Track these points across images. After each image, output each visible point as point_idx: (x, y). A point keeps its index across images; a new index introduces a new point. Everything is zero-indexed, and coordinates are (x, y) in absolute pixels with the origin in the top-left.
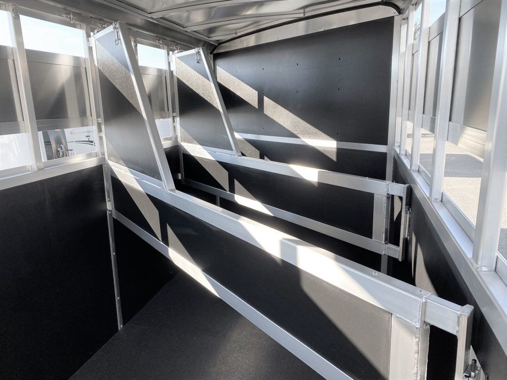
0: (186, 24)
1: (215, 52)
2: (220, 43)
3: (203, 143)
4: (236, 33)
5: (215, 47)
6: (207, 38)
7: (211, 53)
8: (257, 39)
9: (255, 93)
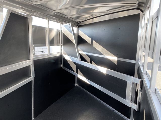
0: (68, 15)
1: (78, 25)
2: (80, 22)
3: (69, 55)
4: (85, 19)
5: (79, 24)
6: (75, 20)
8: (93, 21)
9: (90, 39)
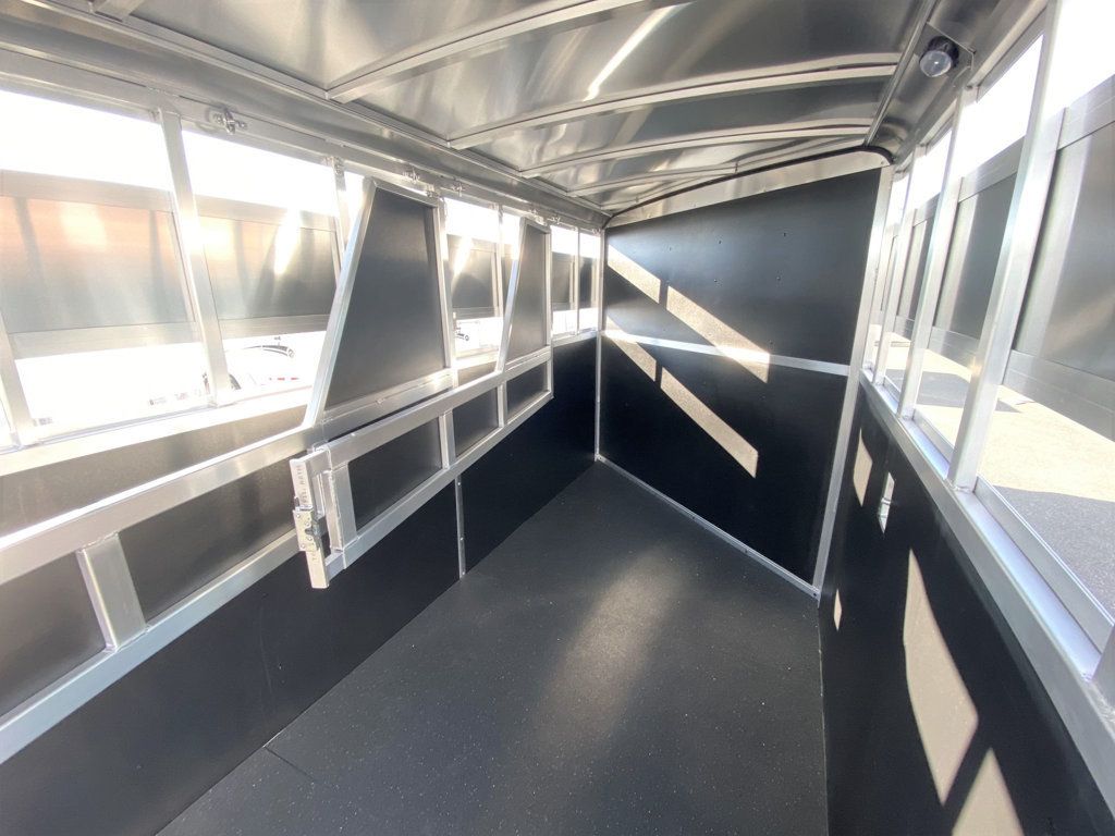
0: (569, 188)
1: (608, 226)
2: (615, 214)
5: (609, 219)
6: (597, 207)
7: (603, 228)
8: (666, 207)
9: (657, 282)
